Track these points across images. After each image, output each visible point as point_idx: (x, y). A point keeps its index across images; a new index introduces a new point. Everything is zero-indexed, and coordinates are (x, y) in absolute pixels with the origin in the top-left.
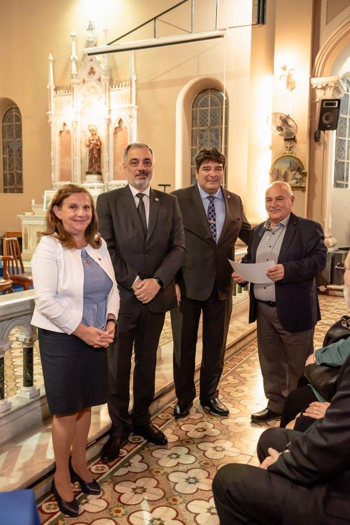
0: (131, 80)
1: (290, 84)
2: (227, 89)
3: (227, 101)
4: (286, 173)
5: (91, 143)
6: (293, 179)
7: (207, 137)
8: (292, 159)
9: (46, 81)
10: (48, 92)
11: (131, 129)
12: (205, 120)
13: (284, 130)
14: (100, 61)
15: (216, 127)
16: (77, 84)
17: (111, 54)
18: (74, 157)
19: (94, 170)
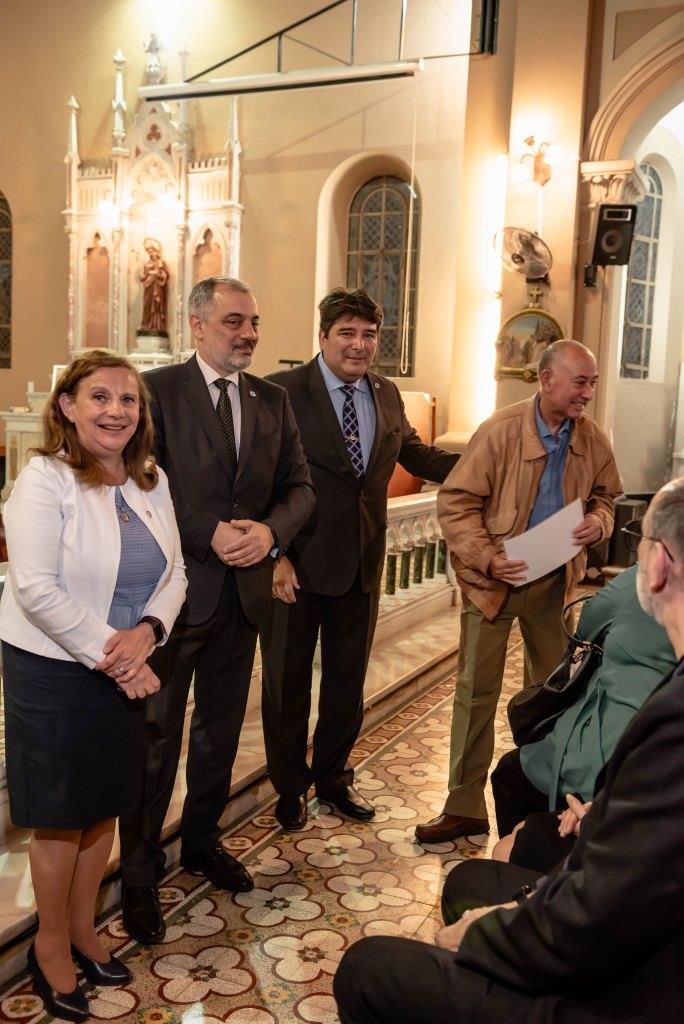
0: (231, 154)
1: (541, 173)
2: (418, 178)
3: (417, 202)
4: (528, 345)
5: (148, 275)
7: (377, 270)
8: (542, 319)
9: (64, 149)
10: (66, 171)
11: (228, 249)
12: (374, 237)
13: (527, 262)
14: (170, 114)
15: (395, 251)
16: (124, 157)
17: (193, 100)
18: (115, 301)
19: (153, 327)
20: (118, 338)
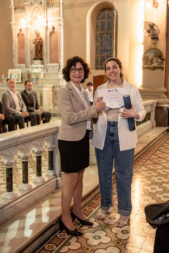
0: (60, 3)
1: (155, 4)
2: (117, 9)
3: (117, 16)
4: (152, 59)
5: (36, 41)
6: (156, 63)
7: (105, 38)
8: (156, 50)
9: (9, 4)
10: (10, 10)
11: (60, 32)
12: (104, 28)
13: (151, 32)
15: (110, 32)
16: (28, 6)
18: (27, 50)
19: (38, 57)
20: (28, 61)
